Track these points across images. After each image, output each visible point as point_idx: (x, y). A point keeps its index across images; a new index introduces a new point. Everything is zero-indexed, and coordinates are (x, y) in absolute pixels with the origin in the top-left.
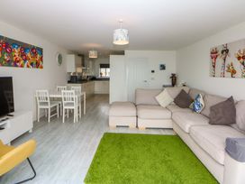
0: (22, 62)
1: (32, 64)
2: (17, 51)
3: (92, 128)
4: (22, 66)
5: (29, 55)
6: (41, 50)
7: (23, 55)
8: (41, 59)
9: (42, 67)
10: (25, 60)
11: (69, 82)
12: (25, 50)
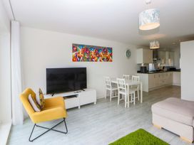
0: (96, 58)
1: (103, 59)
2: (93, 52)
3: (135, 118)
4: (96, 61)
5: (101, 53)
6: (111, 49)
7: (97, 53)
8: (111, 55)
9: (111, 61)
10: (98, 57)
11: (138, 72)
12: (98, 51)
